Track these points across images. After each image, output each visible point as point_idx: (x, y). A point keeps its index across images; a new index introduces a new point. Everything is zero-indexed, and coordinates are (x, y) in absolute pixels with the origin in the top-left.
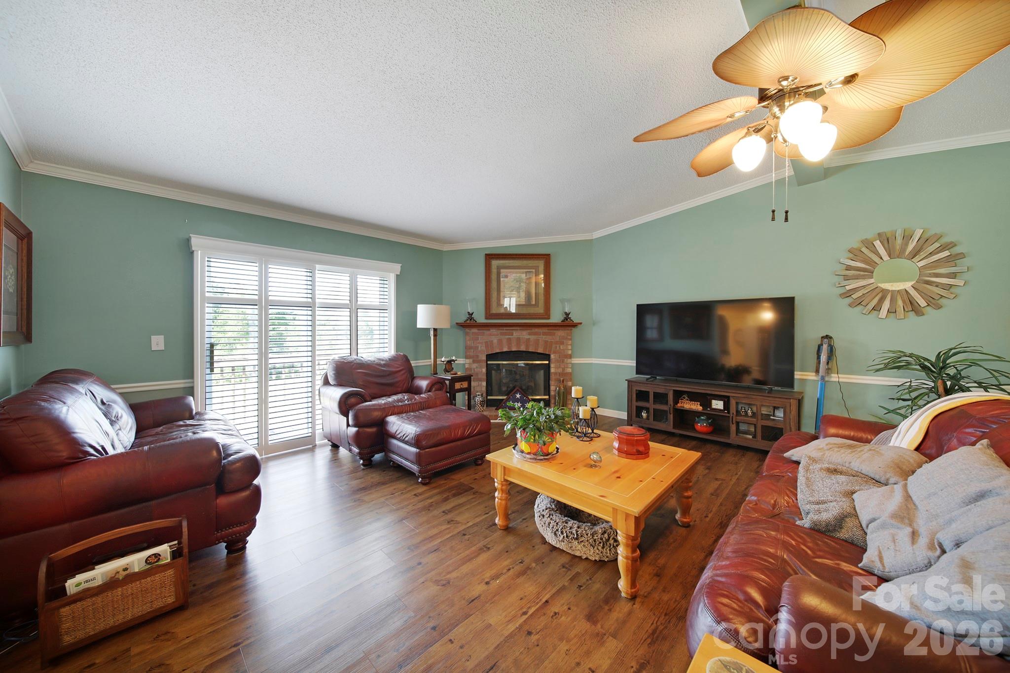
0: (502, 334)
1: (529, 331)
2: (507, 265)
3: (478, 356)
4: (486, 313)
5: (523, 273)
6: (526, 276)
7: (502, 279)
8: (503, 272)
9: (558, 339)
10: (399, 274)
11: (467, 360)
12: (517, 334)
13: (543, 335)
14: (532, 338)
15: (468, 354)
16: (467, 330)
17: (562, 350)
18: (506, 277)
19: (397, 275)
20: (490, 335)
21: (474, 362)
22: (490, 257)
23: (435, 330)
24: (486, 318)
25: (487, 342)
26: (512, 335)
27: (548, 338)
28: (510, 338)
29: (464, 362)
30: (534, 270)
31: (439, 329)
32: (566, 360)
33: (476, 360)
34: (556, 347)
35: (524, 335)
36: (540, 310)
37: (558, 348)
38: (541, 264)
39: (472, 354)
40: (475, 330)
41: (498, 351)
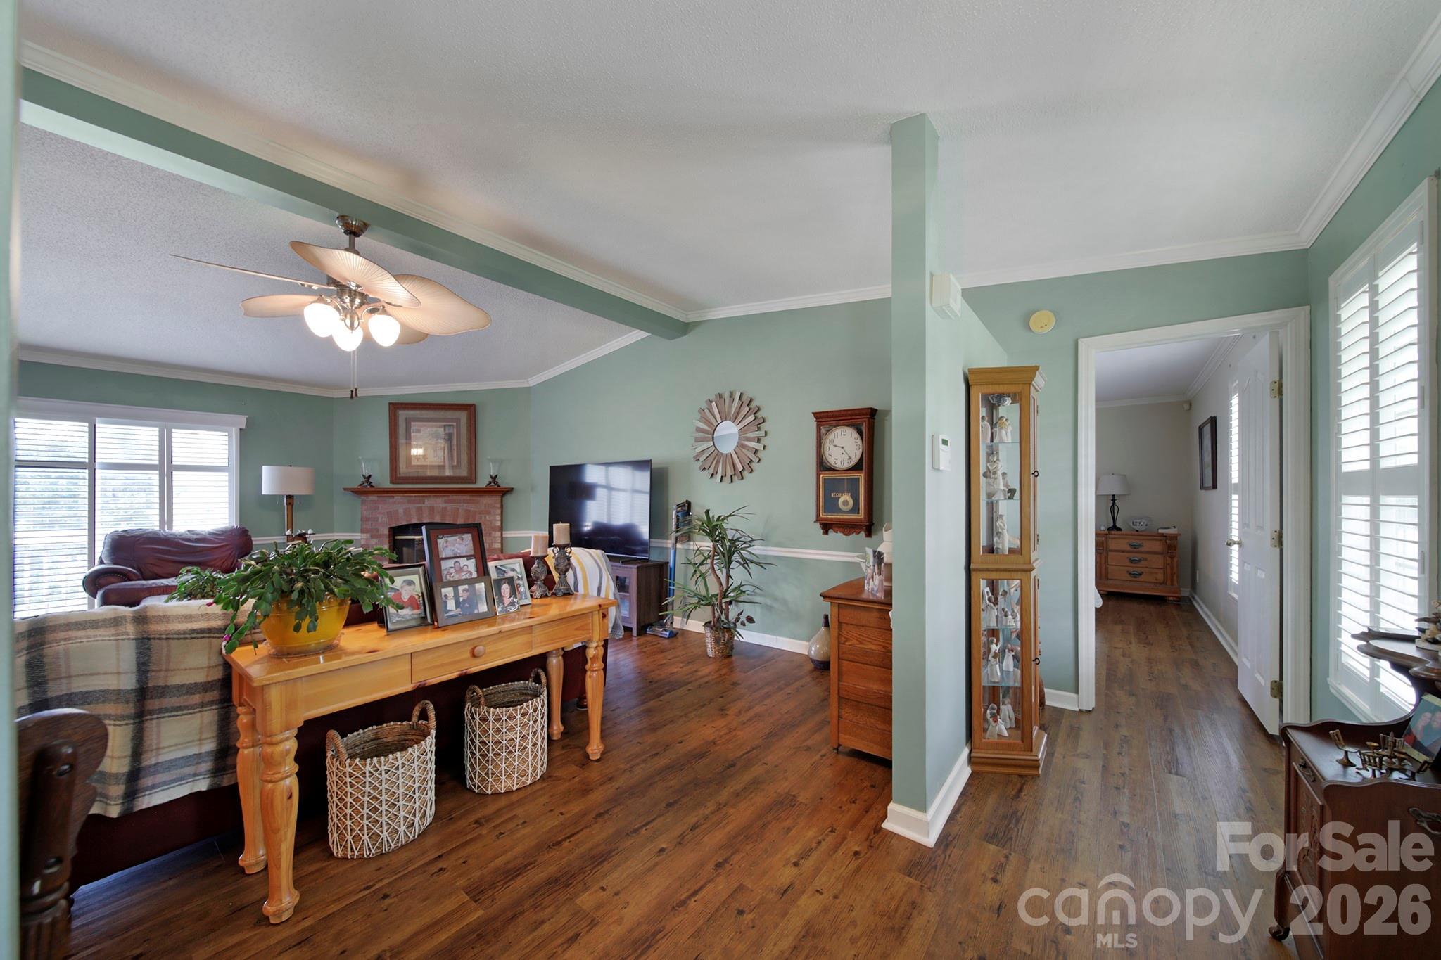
0: (409, 502)
1: (446, 498)
2: (419, 416)
3: (377, 530)
4: (391, 476)
5: (440, 427)
6: (445, 430)
7: (412, 434)
8: (414, 425)
9: (483, 508)
10: (244, 427)
11: (363, 535)
12: (429, 502)
13: (464, 503)
14: (450, 506)
15: (365, 526)
16: (363, 497)
17: (489, 521)
18: (419, 431)
19: (240, 429)
20: (395, 503)
21: (372, 537)
22: (396, 407)
23: (289, 497)
24: (392, 482)
25: (390, 512)
26: (424, 503)
27: (472, 507)
28: (421, 507)
29: (360, 538)
30: (455, 424)
31: (296, 496)
32: (493, 533)
33: (374, 534)
34: (481, 518)
35: (439, 502)
36: (464, 472)
37: (483, 518)
38: (463, 416)
39: (369, 527)
40: (373, 498)
41: (404, 523)
